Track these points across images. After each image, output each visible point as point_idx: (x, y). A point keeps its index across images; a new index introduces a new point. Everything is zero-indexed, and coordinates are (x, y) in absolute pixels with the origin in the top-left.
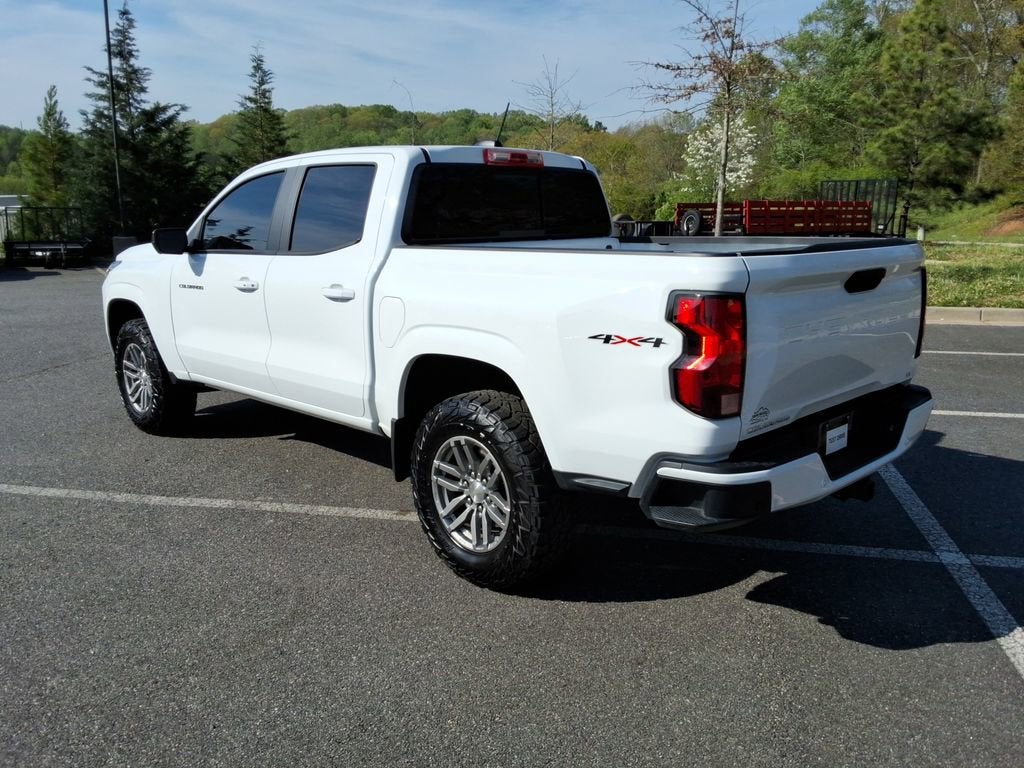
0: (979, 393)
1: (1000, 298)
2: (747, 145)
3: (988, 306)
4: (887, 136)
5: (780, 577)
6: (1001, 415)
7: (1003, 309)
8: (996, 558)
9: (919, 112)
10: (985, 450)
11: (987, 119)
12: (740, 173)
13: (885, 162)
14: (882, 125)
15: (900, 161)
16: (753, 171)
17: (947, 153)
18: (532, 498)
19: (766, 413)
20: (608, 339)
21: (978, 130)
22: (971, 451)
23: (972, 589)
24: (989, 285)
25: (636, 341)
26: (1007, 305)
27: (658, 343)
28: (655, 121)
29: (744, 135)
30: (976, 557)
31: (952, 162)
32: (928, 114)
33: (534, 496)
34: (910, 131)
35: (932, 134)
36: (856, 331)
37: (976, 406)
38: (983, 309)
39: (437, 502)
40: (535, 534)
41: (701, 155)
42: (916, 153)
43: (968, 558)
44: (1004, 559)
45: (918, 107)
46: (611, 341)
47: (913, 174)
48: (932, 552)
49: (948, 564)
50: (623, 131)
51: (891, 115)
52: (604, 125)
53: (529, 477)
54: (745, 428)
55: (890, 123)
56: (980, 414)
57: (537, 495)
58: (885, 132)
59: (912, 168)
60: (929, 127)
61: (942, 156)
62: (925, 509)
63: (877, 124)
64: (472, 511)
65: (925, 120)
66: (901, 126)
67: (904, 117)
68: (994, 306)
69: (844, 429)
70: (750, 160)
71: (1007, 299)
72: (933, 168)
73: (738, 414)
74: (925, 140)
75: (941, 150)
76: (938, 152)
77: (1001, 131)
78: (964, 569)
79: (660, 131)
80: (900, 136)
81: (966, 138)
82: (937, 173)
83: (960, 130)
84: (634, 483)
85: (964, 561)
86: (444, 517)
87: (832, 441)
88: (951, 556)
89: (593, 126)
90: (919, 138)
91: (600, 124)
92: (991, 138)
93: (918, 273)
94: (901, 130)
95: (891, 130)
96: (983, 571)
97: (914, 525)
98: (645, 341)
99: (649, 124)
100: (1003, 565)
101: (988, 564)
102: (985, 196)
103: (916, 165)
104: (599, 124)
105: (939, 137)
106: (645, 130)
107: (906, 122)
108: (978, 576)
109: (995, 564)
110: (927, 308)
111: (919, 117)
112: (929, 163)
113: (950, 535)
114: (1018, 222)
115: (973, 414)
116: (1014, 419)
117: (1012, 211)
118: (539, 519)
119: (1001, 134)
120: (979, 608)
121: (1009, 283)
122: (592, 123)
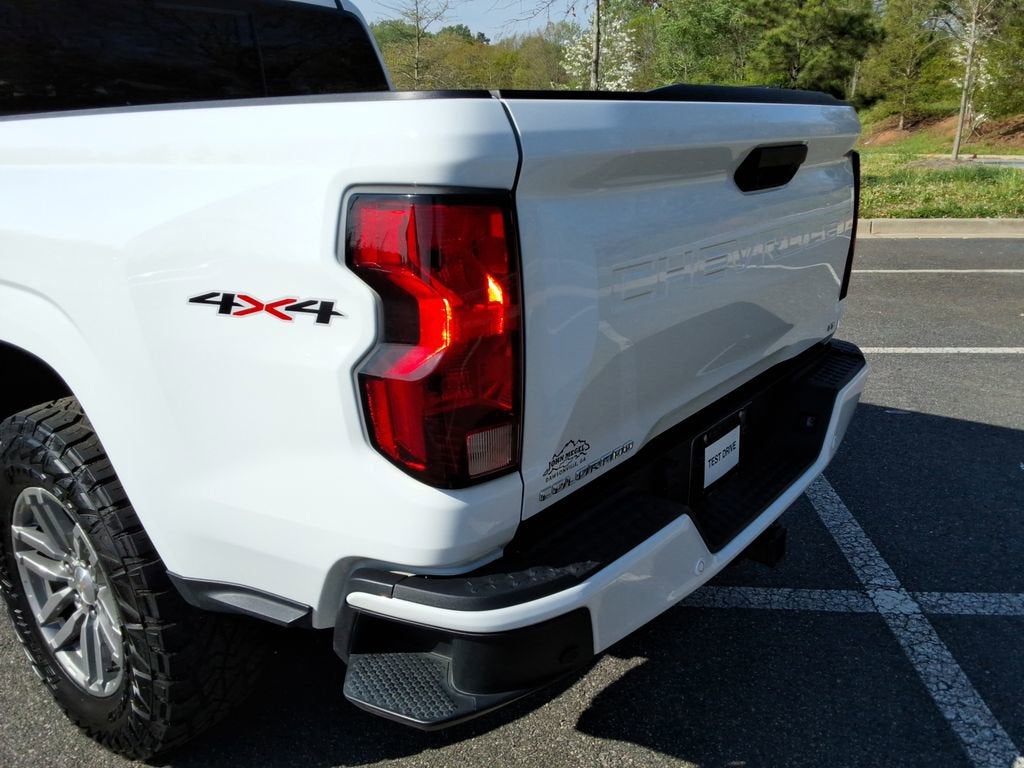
0: (884, 322)
1: (890, 208)
2: (627, 51)
3: (878, 217)
4: (771, 38)
5: (638, 668)
6: (914, 350)
7: (894, 219)
8: (957, 596)
9: (803, 12)
10: (904, 404)
11: (870, 21)
12: (620, 81)
13: (767, 65)
14: (765, 26)
15: (782, 66)
16: (634, 79)
17: (831, 57)
18: (149, 620)
19: (580, 450)
20: (227, 304)
21: (861, 32)
22: (888, 405)
23: (931, 668)
24: (877, 194)
25: (281, 309)
26: (898, 215)
27: (325, 313)
28: (539, 33)
29: (623, 39)
30: (925, 597)
31: (834, 67)
32: (811, 14)
33: (150, 615)
34: (793, 33)
35: (814, 37)
36: (757, 259)
37: (883, 340)
38: (873, 220)
39: (31, 596)
40: (163, 684)
41: (579, 62)
42: (798, 57)
43: (915, 599)
44: (966, 598)
45: (801, 6)
46: (235, 309)
47: (795, 80)
48: (861, 588)
49: (890, 614)
50: (506, 44)
51: (774, 16)
52: (487, 36)
53: (137, 580)
54: (533, 493)
55: (773, 23)
56: (890, 350)
57: (156, 613)
58: (769, 33)
59: (794, 73)
60: (812, 28)
61: (825, 59)
62: (843, 506)
63: (760, 25)
64: (82, 617)
65: (808, 21)
66: (784, 28)
67: (787, 16)
68: (885, 217)
69: (734, 435)
70: (629, 67)
71: (898, 208)
72: (816, 74)
73: (515, 466)
74: (807, 43)
75: (825, 53)
76: (821, 57)
77: (884, 34)
78: (914, 626)
79: (544, 43)
80: (784, 39)
81: (848, 43)
82: (820, 79)
83: (842, 33)
84: (315, 606)
85: (911, 607)
86: (43, 625)
87: (715, 459)
88: (891, 600)
89: (476, 37)
90: (801, 40)
91: (483, 35)
92: (872, 41)
93: (847, 160)
94: (783, 32)
95: (775, 31)
96: (942, 624)
97: (830, 537)
98: (299, 308)
99: (533, 35)
100: (967, 612)
101: (945, 610)
102: (866, 102)
103: (798, 71)
104: (481, 36)
105: (822, 40)
106: (528, 42)
107: (789, 22)
108: (935, 637)
109: (955, 609)
110: (859, 220)
111: (802, 18)
112: (812, 69)
113: (882, 554)
114: (893, 132)
115: (882, 350)
116: (931, 355)
117: (887, 122)
118: (166, 658)
119: (884, 37)
120: (950, 715)
121: (898, 192)
122: (474, 33)
